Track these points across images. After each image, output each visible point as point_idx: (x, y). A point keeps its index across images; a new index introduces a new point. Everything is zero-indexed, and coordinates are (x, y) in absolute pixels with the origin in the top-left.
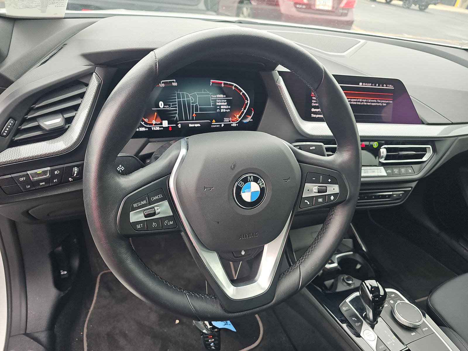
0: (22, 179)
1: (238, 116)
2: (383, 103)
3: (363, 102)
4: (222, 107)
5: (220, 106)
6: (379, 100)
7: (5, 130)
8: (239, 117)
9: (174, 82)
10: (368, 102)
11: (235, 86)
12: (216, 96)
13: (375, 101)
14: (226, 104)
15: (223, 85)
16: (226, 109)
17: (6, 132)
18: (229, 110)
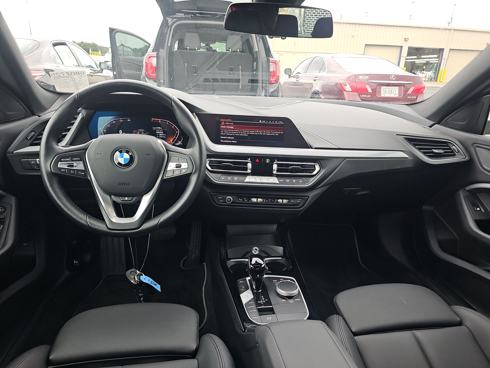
0: (33, 162)
1: (171, 141)
2: (275, 133)
3: (260, 133)
4: (160, 135)
5: (159, 134)
6: (273, 131)
7: (29, 136)
8: (173, 141)
9: (128, 119)
10: (264, 133)
11: (168, 122)
12: (155, 128)
13: (270, 132)
14: (163, 133)
15: (160, 121)
16: (163, 136)
17: (29, 137)
18: (165, 137)
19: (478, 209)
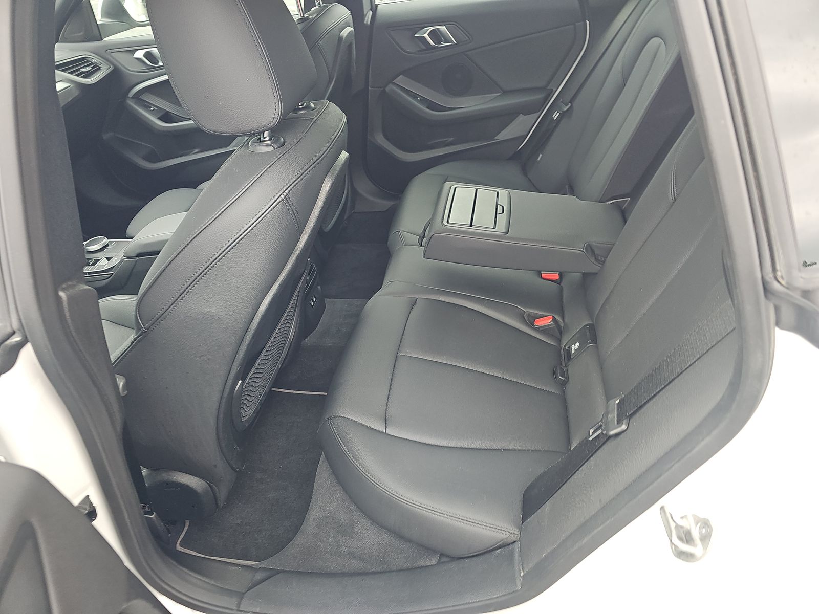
19: (152, 109)
